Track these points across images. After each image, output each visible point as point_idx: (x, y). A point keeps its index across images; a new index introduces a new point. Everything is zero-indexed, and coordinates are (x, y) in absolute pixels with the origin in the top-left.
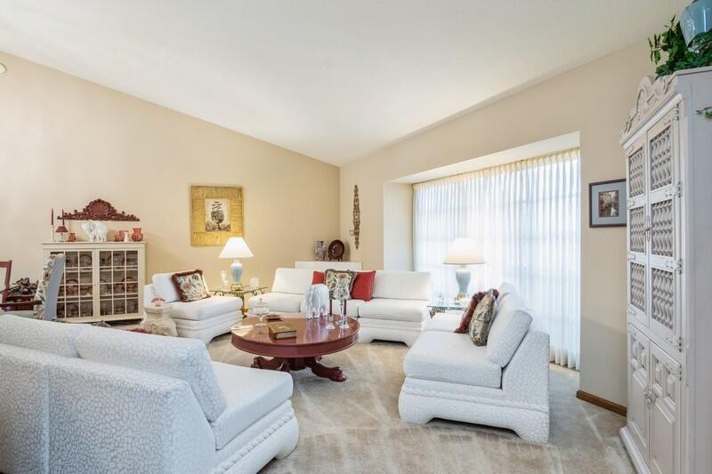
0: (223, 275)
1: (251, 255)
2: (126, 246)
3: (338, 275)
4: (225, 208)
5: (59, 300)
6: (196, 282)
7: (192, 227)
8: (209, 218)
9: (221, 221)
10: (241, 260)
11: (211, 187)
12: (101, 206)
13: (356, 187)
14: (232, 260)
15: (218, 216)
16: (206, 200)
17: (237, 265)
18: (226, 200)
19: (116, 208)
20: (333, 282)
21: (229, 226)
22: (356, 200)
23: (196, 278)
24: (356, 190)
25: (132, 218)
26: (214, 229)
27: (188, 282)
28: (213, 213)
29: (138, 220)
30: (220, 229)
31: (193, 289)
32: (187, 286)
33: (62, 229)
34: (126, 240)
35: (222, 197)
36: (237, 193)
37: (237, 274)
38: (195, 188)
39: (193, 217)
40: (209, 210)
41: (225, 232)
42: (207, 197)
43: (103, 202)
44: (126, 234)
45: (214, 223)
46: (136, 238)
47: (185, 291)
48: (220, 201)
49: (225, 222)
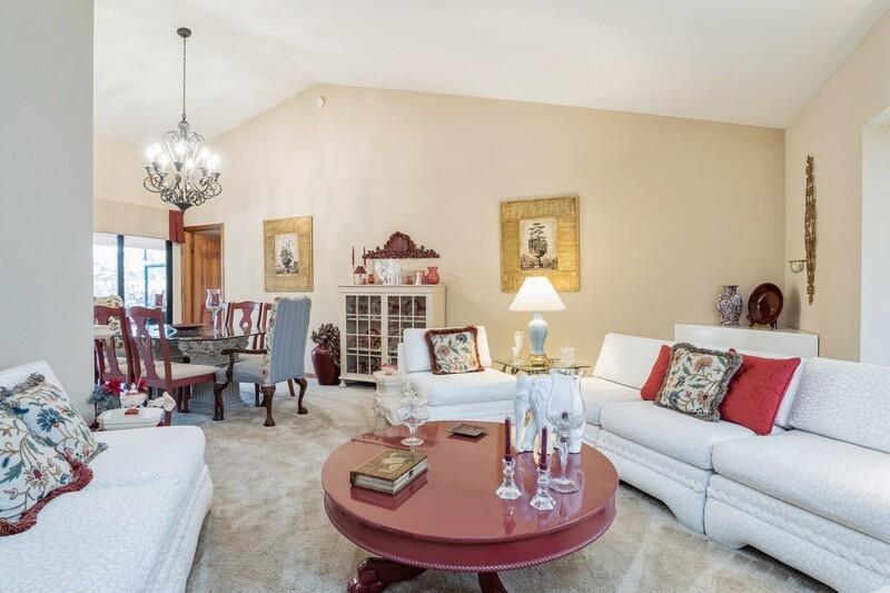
0: (518, 339)
1: (563, 307)
2: (416, 290)
3: (696, 358)
4: (549, 234)
5: (350, 351)
6: (459, 345)
7: (504, 264)
8: (525, 250)
9: (542, 253)
10: (545, 315)
11: (529, 201)
12: (400, 240)
13: (810, 160)
14: (530, 315)
15: (538, 246)
16: (522, 222)
17: (538, 322)
18: (550, 219)
19: (415, 243)
20: (682, 373)
21: (555, 261)
22: (810, 192)
23: (463, 339)
24: (810, 170)
25: (432, 254)
26: (532, 266)
27: (447, 344)
28: (531, 241)
29: (438, 256)
30: (541, 265)
31: (452, 355)
32: (444, 351)
33: (361, 270)
34: (418, 282)
35: (545, 216)
36: (569, 206)
37: (538, 338)
38: (506, 205)
39: (504, 250)
40: (525, 237)
41: (549, 270)
42: (522, 218)
43: (402, 235)
44: (418, 274)
45: (532, 256)
46: (431, 279)
47: (439, 356)
48: (542, 222)
49: (550, 255)
